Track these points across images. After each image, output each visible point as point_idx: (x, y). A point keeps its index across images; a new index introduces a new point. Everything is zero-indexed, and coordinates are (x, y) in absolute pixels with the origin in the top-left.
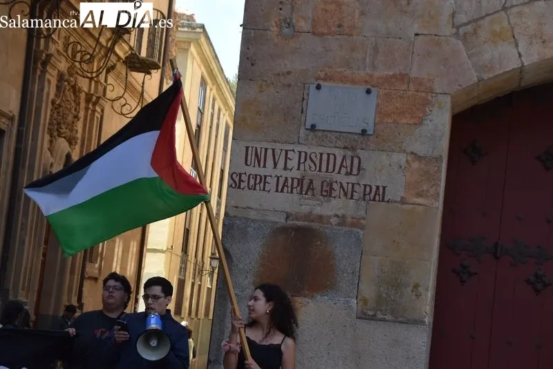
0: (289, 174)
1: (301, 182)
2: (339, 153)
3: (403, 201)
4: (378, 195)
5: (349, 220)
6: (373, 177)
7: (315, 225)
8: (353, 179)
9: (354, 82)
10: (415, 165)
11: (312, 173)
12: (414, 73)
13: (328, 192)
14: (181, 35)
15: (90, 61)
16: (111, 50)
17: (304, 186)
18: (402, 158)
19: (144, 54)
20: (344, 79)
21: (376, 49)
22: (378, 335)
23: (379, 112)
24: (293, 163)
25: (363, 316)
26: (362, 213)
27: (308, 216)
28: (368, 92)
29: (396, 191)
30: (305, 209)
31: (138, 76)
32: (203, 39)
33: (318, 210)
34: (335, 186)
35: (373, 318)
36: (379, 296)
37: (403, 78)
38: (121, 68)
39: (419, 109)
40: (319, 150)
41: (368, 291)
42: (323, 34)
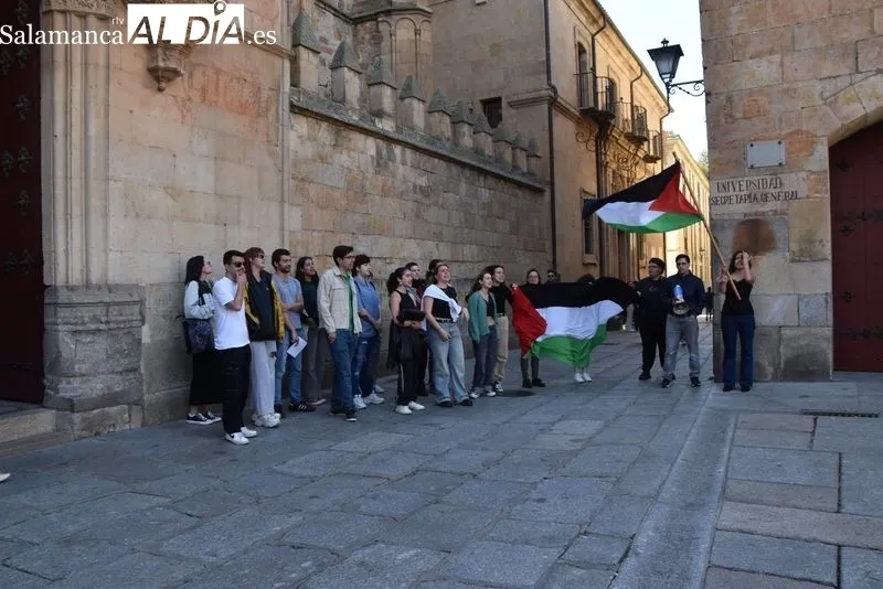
0: (742, 193)
1: (749, 196)
2: (769, 178)
3: (808, 197)
4: (794, 196)
5: (779, 212)
6: (788, 188)
7: (760, 217)
8: (777, 190)
9: (771, 139)
10: (812, 177)
11: (755, 190)
12: (804, 129)
13: (765, 199)
14: (667, 141)
15: (626, 162)
16: (636, 155)
17: (752, 198)
18: (804, 175)
19: (652, 153)
20: (765, 139)
21: (781, 120)
22: (802, 270)
23: (788, 153)
24: (744, 187)
25: (793, 261)
26: (785, 207)
27: (756, 214)
28: (780, 143)
29: (803, 191)
30: (754, 210)
31: (651, 165)
32: (680, 142)
33: (761, 209)
34: (769, 195)
35: (799, 261)
36: (801, 250)
37: (798, 132)
38: (642, 163)
39: (810, 144)
40: (757, 178)
41: (794, 247)
42: (749, 118)
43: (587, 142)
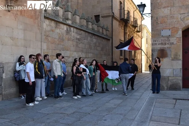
0: (160, 43)
1: (161, 43)
2: (166, 39)
3: (176, 44)
4: (173, 43)
5: (169, 48)
6: (171, 41)
7: (164, 49)
8: (169, 42)
9: (167, 29)
10: (177, 39)
11: (163, 42)
12: (176, 26)
13: (165, 44)
14: (143, 27)
15: (132, 32)
16: (134, 30)
17: (162, 44)
18: (175, 38)
19: (138, 30)
20: (166, 29)
21: (170, 24)
22: (175, 62)
23: (171, 32)
24: (160, 41)
25: (172, 60)
26: (170, 46)
27: (163, 48)
28: (169, 30)
29: (175, 43)
30: (162, 47)
31: (138, 33)
32: (146, 27)
33: (164, 47)
34: (166, 43)
35: (174, 60)
36: (174, 57)
37: (174, 27)
38: (136, 32)
39: (177, 31)
40: (163, 39)
41: (172, 56)
42: (162, 23)
43: (121, 27)
